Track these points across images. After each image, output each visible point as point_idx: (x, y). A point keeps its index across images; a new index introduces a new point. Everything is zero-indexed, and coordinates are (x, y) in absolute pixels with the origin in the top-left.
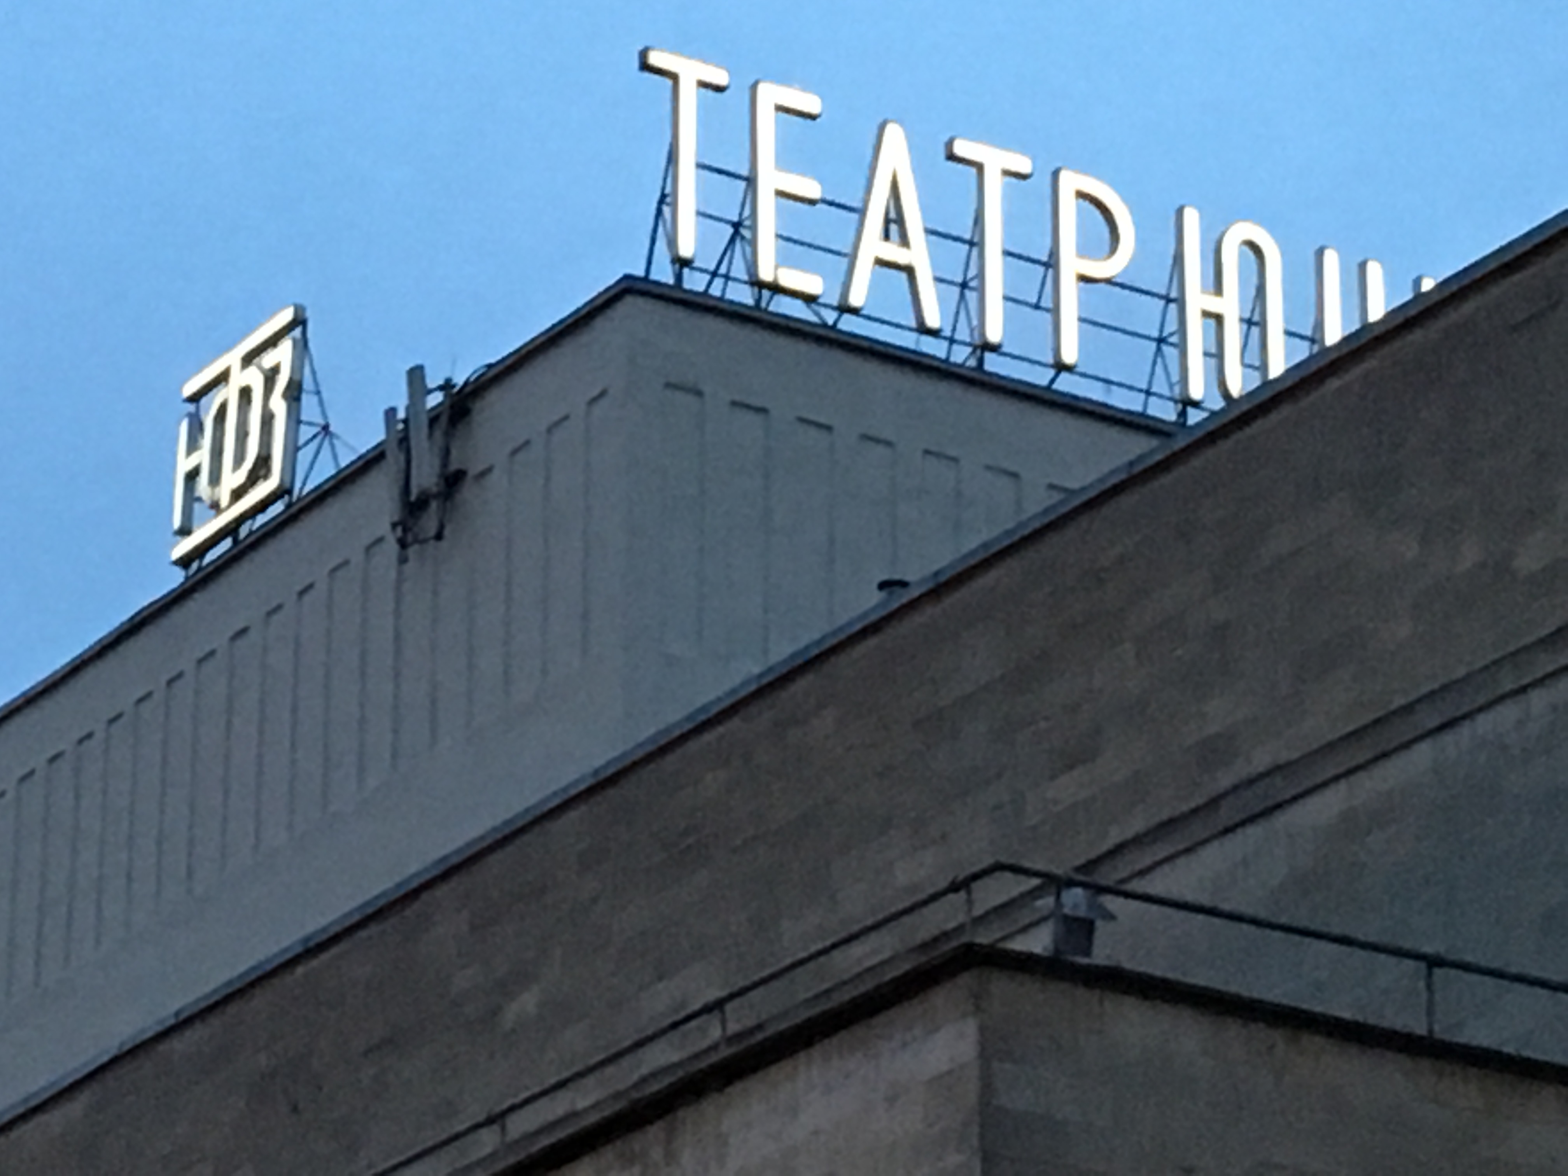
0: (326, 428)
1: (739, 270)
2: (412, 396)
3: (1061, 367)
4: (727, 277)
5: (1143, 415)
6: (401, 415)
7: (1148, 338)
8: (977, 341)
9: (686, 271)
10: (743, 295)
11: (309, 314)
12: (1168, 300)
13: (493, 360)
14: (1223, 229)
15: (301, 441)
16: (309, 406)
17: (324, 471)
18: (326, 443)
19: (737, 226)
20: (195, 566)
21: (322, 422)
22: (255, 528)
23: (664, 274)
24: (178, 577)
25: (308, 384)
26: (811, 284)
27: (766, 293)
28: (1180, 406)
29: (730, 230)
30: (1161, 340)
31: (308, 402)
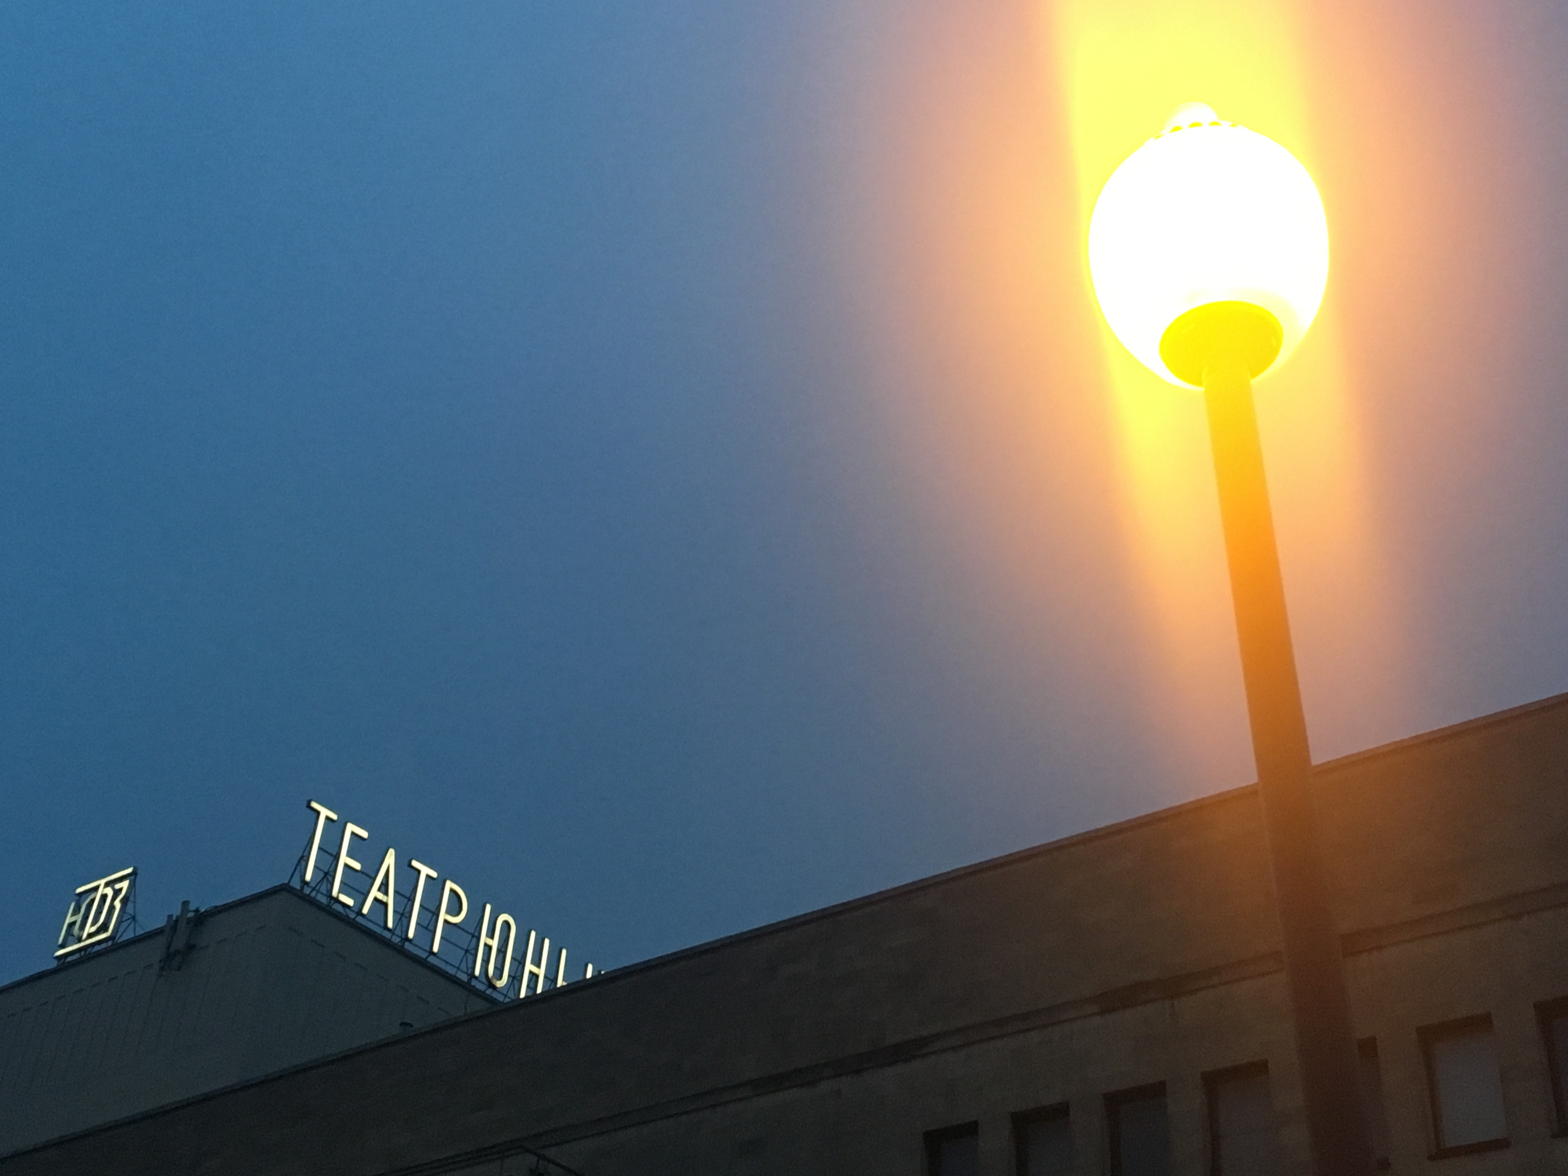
0: (134, 918)
1: (323, 889)
2: (182, 912)
3: (432, 953)
4: (318, 891)
5: (455, 976)
6: (174, 918)
7: (462, 949)
8: (403, 937)
9: (305, 886)
10: (324, 900)
11: (139, 872)
12: (473, 936)
13: (218, 904)
14: (497, 915)
15: (123, 919)
16: (130, 908)
17: (129, 935)
18: (133, 923)
19: (326, 874)
20: (63, 960)
21: (133, 915)
22: (93, 951)
23: (296, 884)
24: (54, 964)
25: (131, 898)
26: (350, 902)
27: (332, 902)
28: (469, 977)
29: (322, 875)
30: (467, 951)
31: (130, 905)
